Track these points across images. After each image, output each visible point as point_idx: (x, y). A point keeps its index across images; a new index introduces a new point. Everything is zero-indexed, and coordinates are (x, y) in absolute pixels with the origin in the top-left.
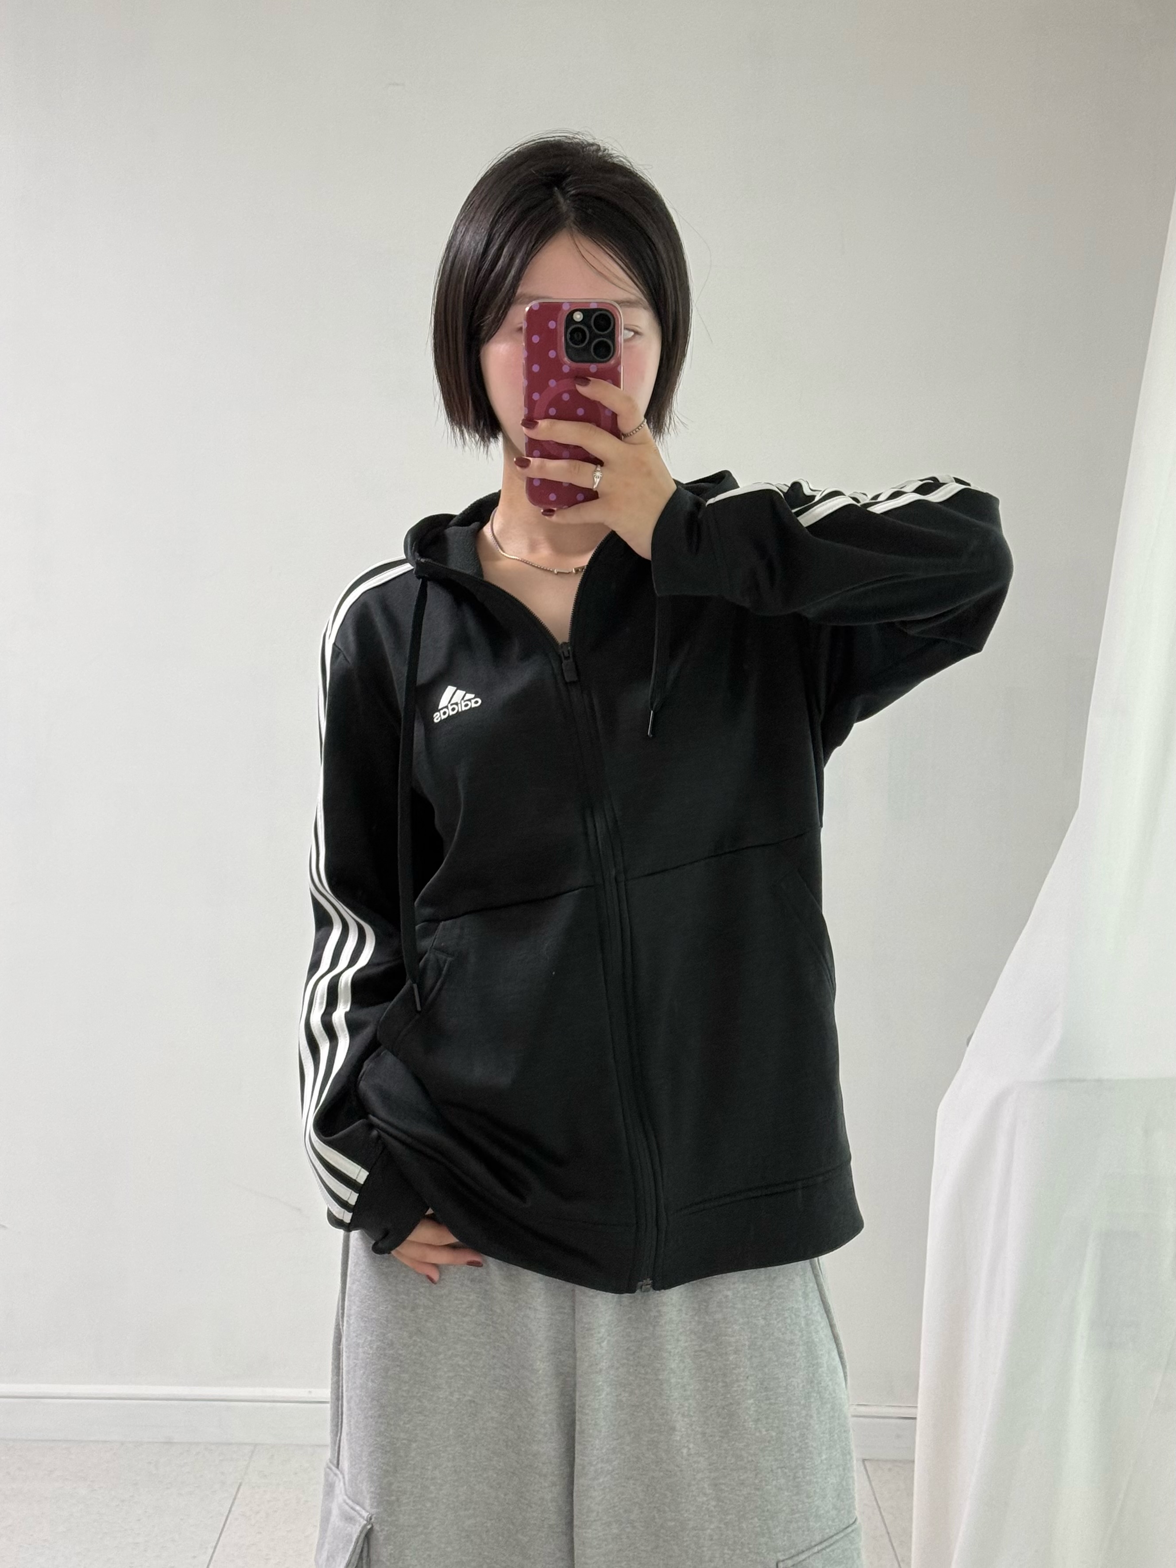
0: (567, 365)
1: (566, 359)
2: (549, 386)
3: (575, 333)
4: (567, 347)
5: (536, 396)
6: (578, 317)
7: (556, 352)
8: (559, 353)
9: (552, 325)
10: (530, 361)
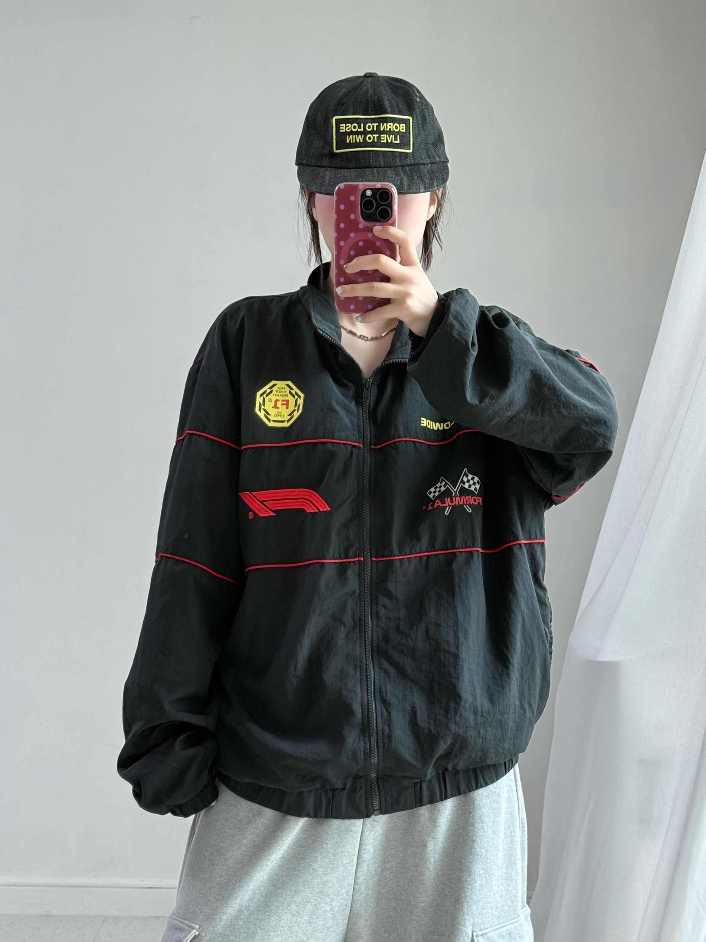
0: (362, 224)
1: (361, 219)
2: (350, 236)
3: (366, 203)
4: (362, 212)
5: (342, 243)
6: (369, 193)
7: (355, 215)
8: (357, 215)
9: (352, 198)
10: (338, 222)
